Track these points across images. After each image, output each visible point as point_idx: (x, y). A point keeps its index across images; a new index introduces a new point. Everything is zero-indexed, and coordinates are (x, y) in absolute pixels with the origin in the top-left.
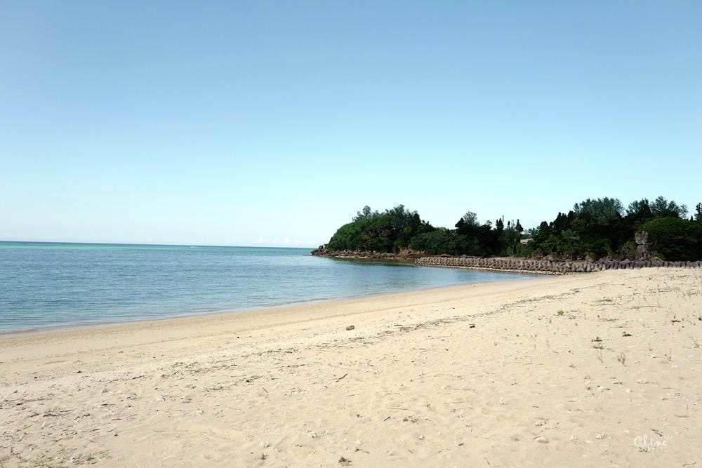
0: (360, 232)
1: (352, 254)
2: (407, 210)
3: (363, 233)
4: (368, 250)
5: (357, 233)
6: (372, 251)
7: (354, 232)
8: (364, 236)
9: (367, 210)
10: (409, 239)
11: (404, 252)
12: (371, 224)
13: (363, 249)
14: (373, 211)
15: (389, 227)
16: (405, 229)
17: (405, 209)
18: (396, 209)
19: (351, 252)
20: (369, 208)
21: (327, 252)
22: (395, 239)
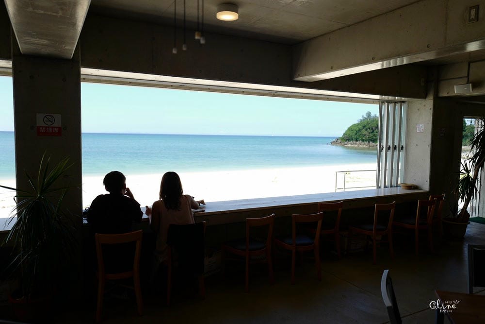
0: (362, 129)
1: (356, 144)
3: (364, 130)
4: (366, 141)
5: (360, 130)
6: (369, 142)
7: (357, 129)
8: (364, 132)
12: (369, 124)
13: (363, 141)
19: (355, 142)
20: (370, 113)
21: (340, 142)
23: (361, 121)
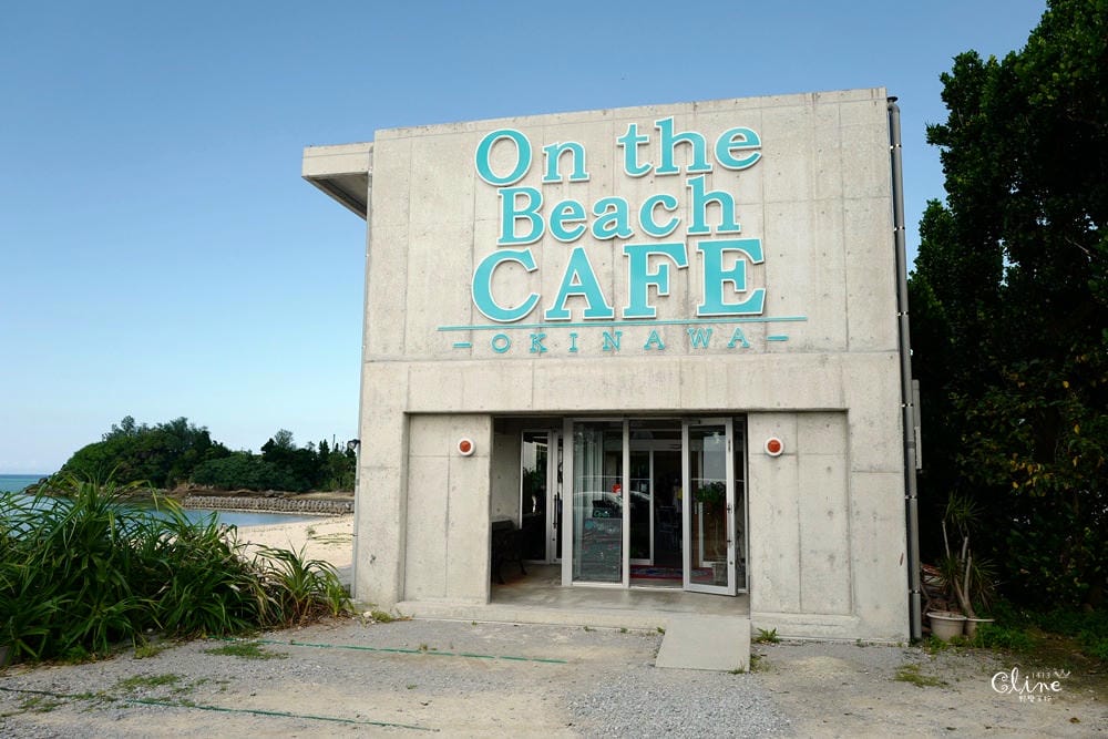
0: (115, 457)
2: (193, 425)
3: (119, 458)
5: (109, 458)
7: (103, 456)
8: (120, 463)
9: (129, 422)
10: (192, 467)
11: (185, 487)
12: (133, 444)
14: (138, 424)
15: (162, 450)
16: (187, 453)
17: (188, 423)
18: (174, 424)
20: (132, 420)
22: (170, 468)
23: (110, 437)
